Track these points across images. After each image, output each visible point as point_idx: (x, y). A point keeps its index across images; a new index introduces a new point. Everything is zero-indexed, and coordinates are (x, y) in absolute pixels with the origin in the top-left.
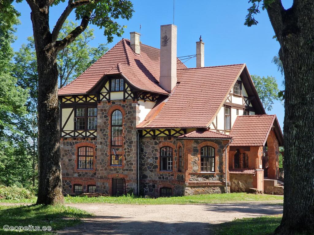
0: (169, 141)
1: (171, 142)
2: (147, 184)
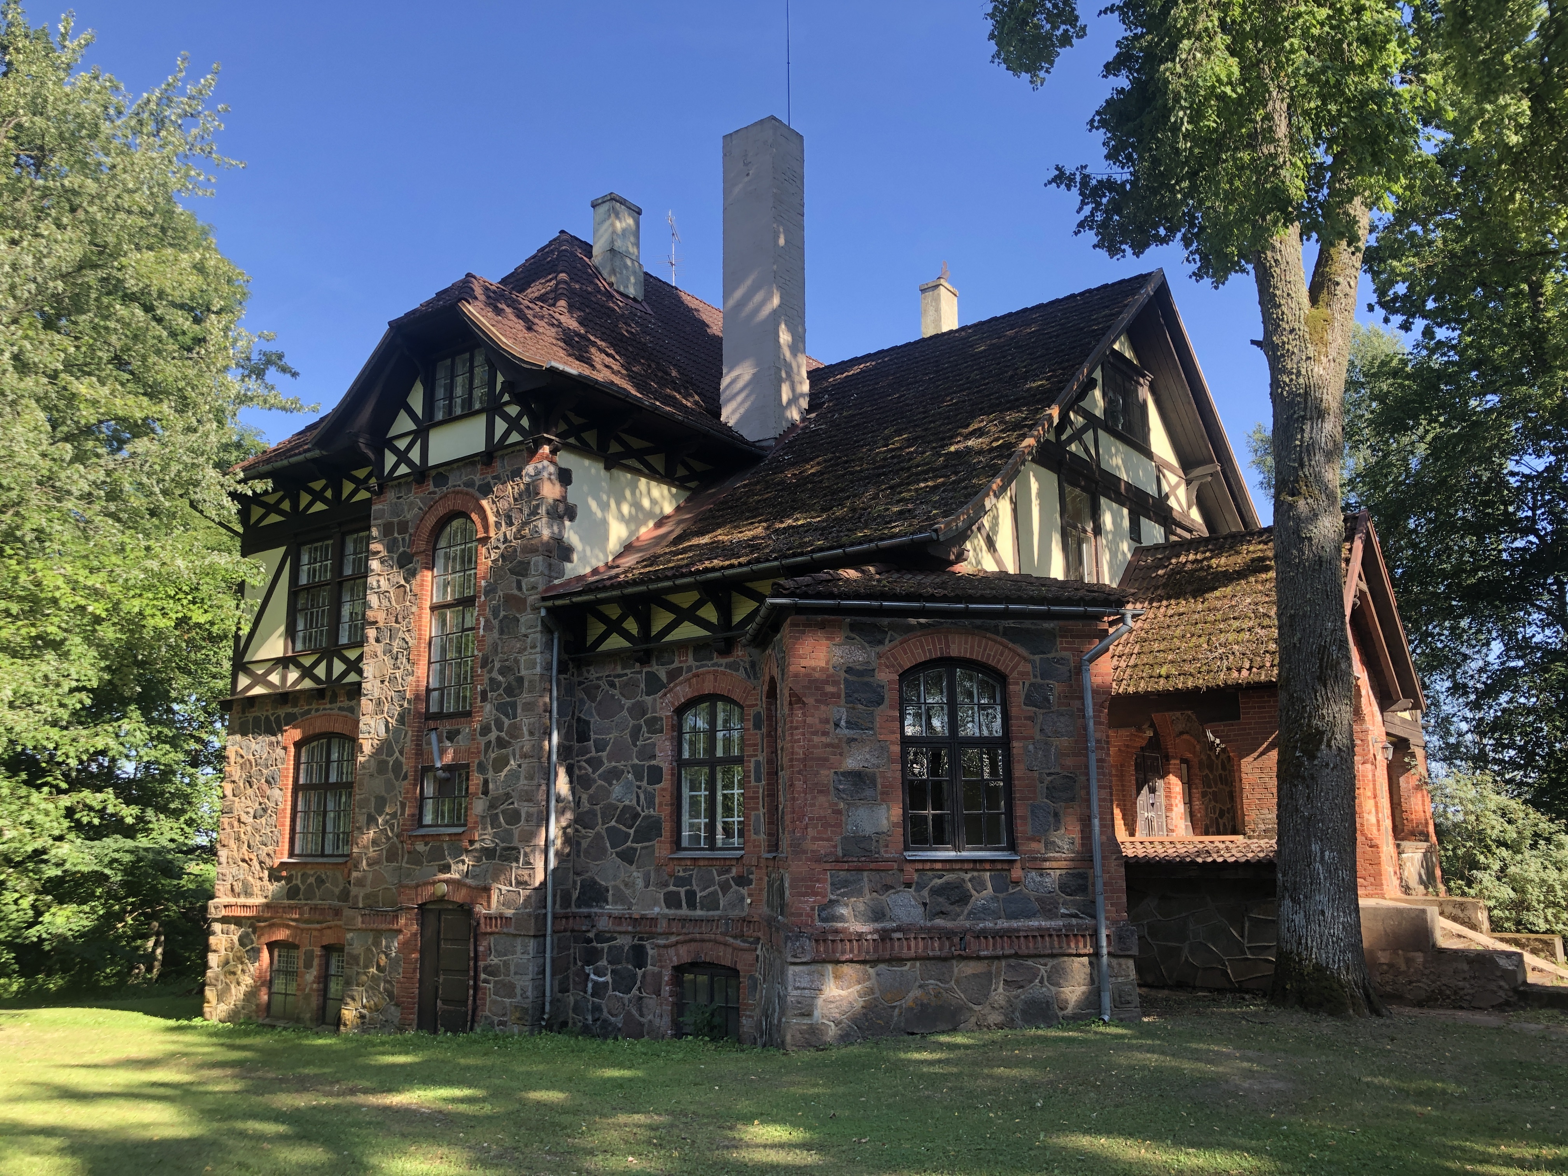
0: (724, 661)
1: (734, 666)
2: (601, 937)
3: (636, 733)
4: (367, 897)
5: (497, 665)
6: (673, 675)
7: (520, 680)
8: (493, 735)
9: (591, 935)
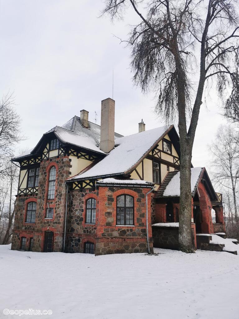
0: (93, 192)
1: (95, 193)
2: (73, 237)
3: (80, 203)
4: (37, 230)
5: (58, 191)
6: (86, 194)
7: (62, 194)
8: (58, 203)
9: (72, 237)
